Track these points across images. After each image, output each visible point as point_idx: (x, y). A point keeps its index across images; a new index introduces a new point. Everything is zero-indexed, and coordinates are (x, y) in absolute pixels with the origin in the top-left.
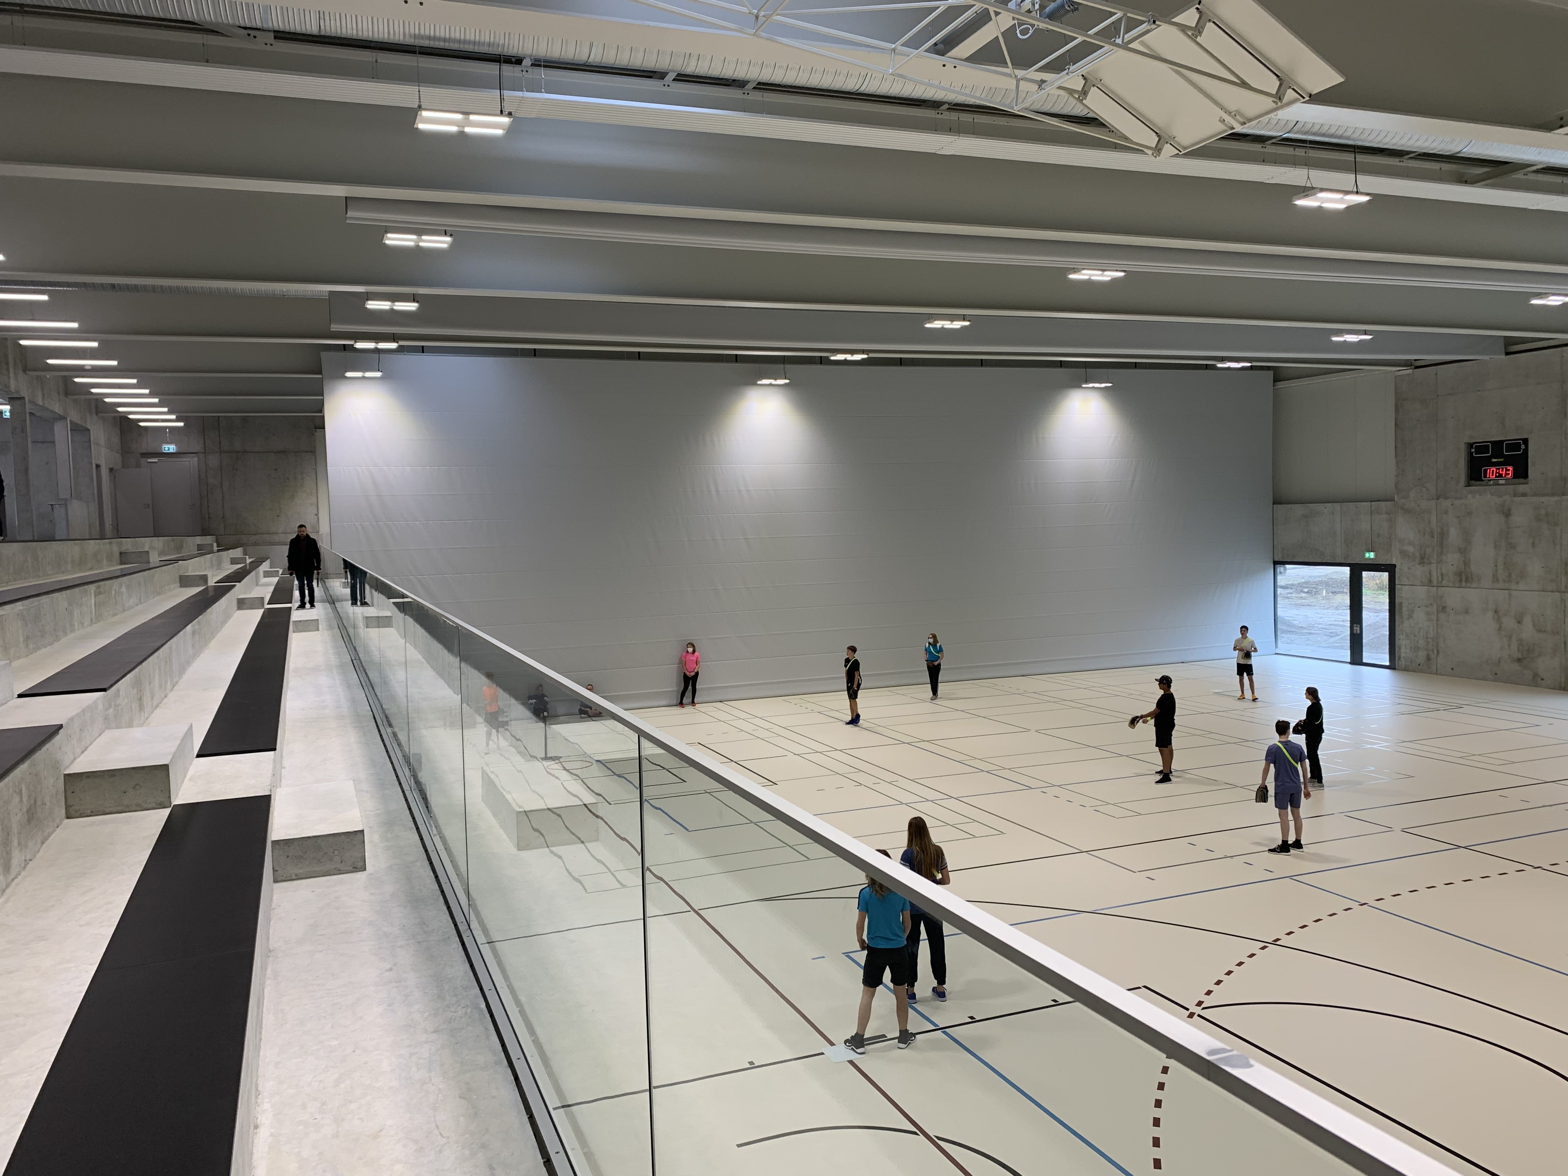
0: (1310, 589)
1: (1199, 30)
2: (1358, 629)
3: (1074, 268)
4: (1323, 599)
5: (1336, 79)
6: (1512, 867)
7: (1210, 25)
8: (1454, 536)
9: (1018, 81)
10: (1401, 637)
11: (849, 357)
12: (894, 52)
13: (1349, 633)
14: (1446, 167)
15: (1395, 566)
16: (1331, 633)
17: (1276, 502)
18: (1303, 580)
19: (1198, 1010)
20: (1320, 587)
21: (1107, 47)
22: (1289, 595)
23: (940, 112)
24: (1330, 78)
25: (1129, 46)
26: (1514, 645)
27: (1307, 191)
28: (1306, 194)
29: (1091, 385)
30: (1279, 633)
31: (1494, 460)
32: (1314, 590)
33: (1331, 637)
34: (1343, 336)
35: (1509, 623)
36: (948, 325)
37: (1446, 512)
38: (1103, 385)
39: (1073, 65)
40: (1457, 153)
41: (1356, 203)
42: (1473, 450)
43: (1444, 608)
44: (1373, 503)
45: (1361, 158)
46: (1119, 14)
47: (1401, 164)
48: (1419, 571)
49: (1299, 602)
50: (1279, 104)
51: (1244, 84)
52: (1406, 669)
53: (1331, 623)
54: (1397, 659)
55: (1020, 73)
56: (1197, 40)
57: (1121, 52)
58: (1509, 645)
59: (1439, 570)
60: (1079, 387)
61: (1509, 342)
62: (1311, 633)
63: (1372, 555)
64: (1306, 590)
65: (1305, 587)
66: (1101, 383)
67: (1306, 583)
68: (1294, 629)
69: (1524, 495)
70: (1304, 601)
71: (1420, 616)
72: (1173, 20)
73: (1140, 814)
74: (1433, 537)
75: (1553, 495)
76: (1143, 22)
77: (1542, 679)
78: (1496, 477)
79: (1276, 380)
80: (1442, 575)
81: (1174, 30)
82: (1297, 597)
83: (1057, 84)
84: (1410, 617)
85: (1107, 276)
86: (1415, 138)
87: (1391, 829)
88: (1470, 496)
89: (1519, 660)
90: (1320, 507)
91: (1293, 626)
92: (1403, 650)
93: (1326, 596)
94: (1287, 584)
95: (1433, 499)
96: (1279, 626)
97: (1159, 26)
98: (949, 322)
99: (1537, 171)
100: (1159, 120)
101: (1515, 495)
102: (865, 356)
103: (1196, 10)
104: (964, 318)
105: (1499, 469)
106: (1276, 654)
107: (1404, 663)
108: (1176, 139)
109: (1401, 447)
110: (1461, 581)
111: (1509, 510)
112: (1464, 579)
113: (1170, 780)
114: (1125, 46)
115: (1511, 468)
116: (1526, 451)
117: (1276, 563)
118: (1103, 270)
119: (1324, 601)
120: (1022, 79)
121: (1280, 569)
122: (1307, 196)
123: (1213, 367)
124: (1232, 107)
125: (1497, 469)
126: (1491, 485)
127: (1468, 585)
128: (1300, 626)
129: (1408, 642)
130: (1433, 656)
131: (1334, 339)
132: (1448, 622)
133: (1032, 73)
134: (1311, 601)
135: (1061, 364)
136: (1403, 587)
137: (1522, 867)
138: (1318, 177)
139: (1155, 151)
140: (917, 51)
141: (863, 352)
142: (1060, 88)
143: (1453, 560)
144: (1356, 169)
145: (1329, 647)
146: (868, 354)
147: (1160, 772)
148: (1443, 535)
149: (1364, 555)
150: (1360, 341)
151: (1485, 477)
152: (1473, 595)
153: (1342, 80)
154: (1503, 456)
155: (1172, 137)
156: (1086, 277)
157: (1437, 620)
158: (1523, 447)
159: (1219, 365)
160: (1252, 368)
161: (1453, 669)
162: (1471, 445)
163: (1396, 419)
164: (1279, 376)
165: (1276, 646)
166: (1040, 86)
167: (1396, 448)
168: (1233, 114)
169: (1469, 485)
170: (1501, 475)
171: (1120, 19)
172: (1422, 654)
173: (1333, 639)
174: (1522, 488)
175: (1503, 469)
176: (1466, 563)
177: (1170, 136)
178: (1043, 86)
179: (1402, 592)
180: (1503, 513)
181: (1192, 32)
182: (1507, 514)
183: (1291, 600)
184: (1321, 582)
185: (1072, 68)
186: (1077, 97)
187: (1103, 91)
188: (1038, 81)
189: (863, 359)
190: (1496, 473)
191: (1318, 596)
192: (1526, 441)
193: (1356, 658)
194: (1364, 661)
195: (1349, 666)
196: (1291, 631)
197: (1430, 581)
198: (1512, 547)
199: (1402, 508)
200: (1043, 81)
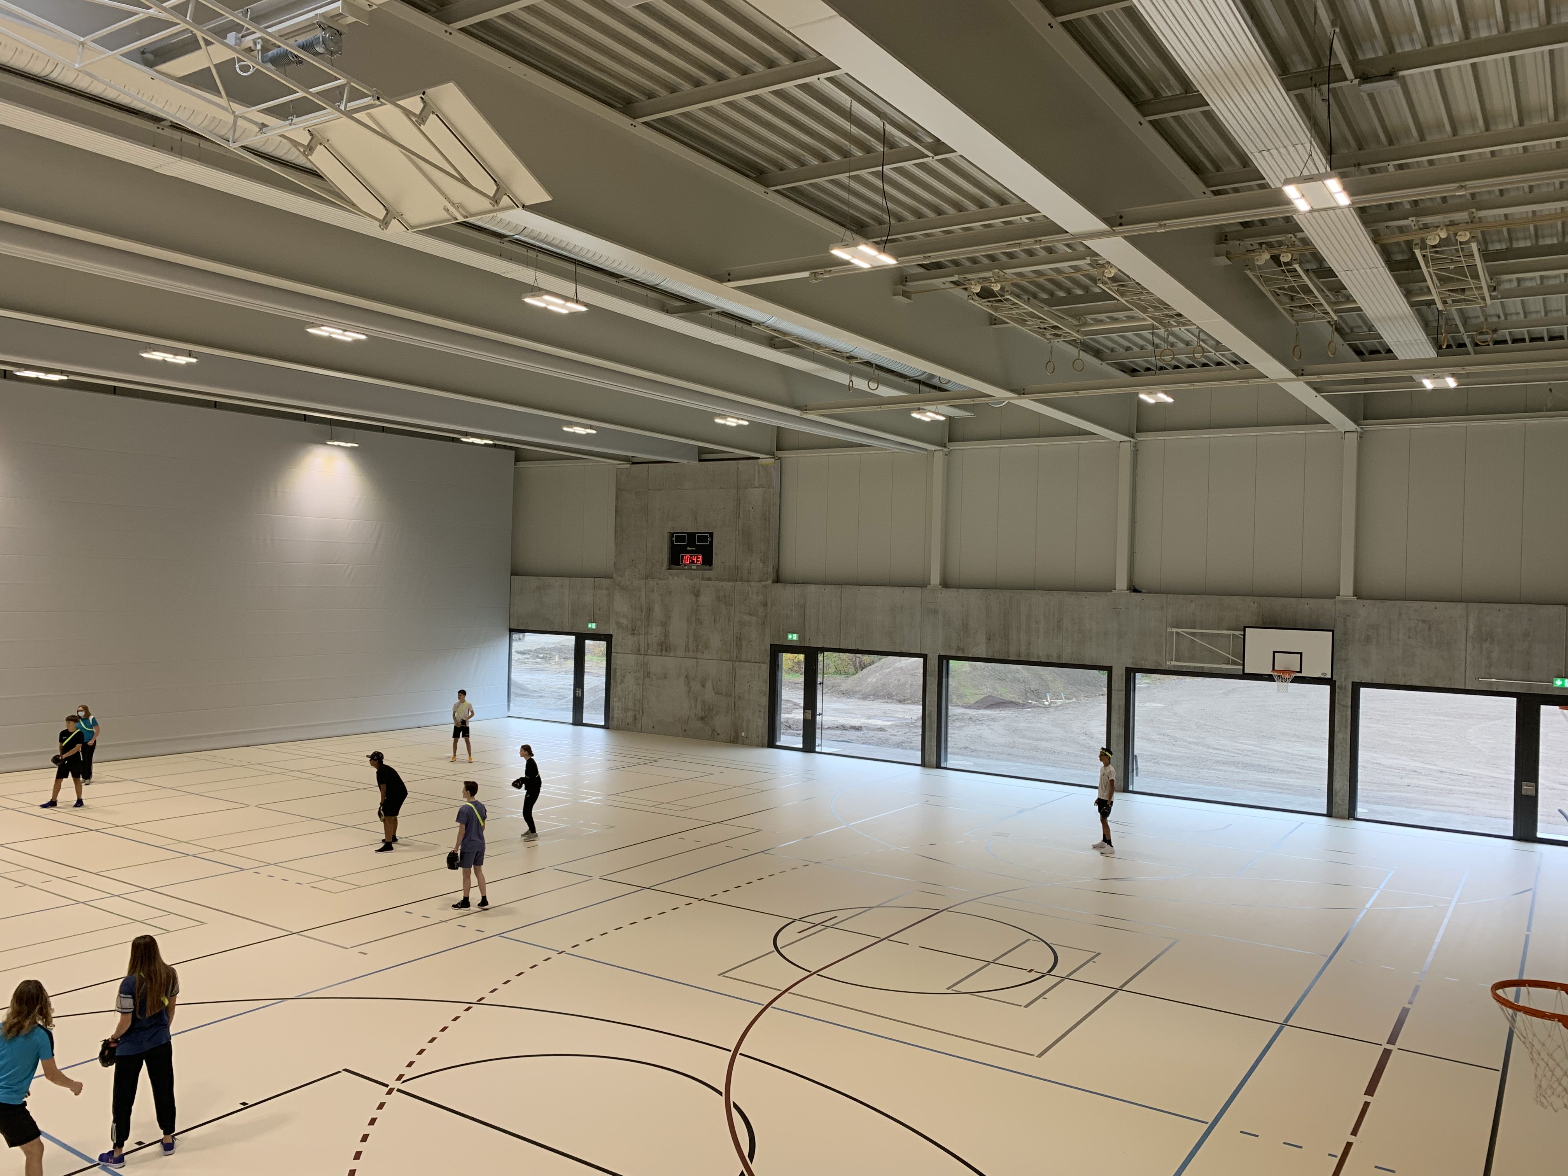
0: (545, 655)
1: (422, 119)
2: (580, 692)
3: (313, 323)
4: (556, 664)
5: (547, 198)
6: (681, 902)
7: (432, 117)
8: (657, 609)
9: (236, 117)
10: (615, 700)
11: (42, 376)
12: (83, 46)
13: (572, 696)
14: (651, 294)
15: (611, 636)
16: (560, 696)
17: (514, 573)
18: (540, 647)
19: (398, 1085)
20: (554, 653)
21: (329, 110)
22: (526, 660)
23: (161, 127)
24: (542, 196)
25: (353, 115)
26: (699, 706)
27: (536, 291)
28: (533, 293)
29: (336, 443)
30: (512, 696)
31: (689, 549)
32: (548, 656)
33: (559, 699)
34: (572, 427)
35: (696, 686)
36: (170, 358)
37: (653, 591)
38: (349, 445)
39: (296, 117)
40: (657, 285)
41: (576, 311)
42: (674, 539)
43: (649, 673)
44: (596, 579)
45: (581, 270)
46: (342, 81)
47: (617, 284)
48: (630, 640)
49: (534, 666)
50: (496, 206)
51: (464, 181)
52: (618, 728)
53: (560, 686)
54: (610, 719)
55: (239, 109)
56: (421, 128)
57: (345, 119)
58: (696, 706)
59: (646, 641)
60: (324, 443)
61: (701, 451)
62: (542, 697)
63: (593, 626)
64: (541, 656)
65: (540, 653)
66: (347, 442)
67: (542, 649)
68: (526, 693)
69: (709, 579)
70: (539, 666)
71: (630, 680)
72: (398, 102)
73: (360, 887)
74: (642, 611)
75: (729, 580)
76: (367, 96)
77: (718, 734)
78: (690, 563)
79: (518, 459)
80: (648, 644)
81: (398, 111)
82: (533, 663)
83: (280, 131)
84: (622, 681)
85: (349, 337)
86: (624, 264)
87: (591, 878)
88: (670, 578)
89: (702, 718)
90: (552, 580)
91: (527, 690)
92: (616, 711)
93: (558, 662)
94: (525, 650)
95: (643, 579)
96: (512, 690)
97: (383, 104)
98: (172, 356)
99: (718, 313)
100: (388, 194)
101: (703, 579)
102: (65, 378)
103: (420, 99)
104: (190, 354)
105: (692, 556)
106: (509, 716)
107: (616, 723)
108: (404, 216)
109: (619, 530)
110: (662, 650)
111: (699, 591)
112: (664, 650)
113: (391, 849)
114: (349, 114)
115: (700, 556)
116: (712, 542)
117: (512, 631)
118: (345, 331)
119: (557, 666)
120: (240, 117)
121: (515, 636)
122: (534, 296)
123: (458, 440)
124: (456, 199)
125: (690, 556)
126: (686, 570)
127: (667, 654)
128: (533, 689)
129: (620, 703)
130: (638, 716)
131: (565, 429)
132: (651, 685)
133: (254, 113)
134: (545, 665)
135: (305, 418)
136: (617, 655)
137: (691, 900)
138: (545, 280)
139: (383, 223)
140: (111, 53)
141: (62, 372)
142: (282, 136)
143: (656, 631)
144: (576, 280)
145: (556, 709)
146: (68, 376)
147: (383, 841)
148: (650, 610)
149: (587, 626)
150: (588, 434)
151: (682, 562)
152: (670, 663)
153: (551, 199)
154: (695, 546)
155: (400, 214)
156: (326, 334)
157: (643, 684)
158: (709, 539)
159: (464, 440)
160: (495, 446)
161: (653, 727)
162: (672, 535)
163: (616, 507)
164: (519, 457)
165: (509, 710)
166: (261, 129)
167: (616, 531)
168: (456, 205)
169: (670, 568)
170: (693, 562)
171: (343, 86)
172: (630, 714)
173: (560, 702)
174: (708, 574)
175: (695, 556)
176: (666, 635)
177: (398, 213)
178: (264, 129)
179: (617, 659)
180: (694, 593)
181: (417, 119)
182: (697, 594)
183: (528, 665)
184: (555, 649)
185: (295, 120)
186: (302, 150)
187: (331, 153)
188: (259, 123)
189: (61, 381)
190: (690, 559)
191: (551, 661)
192: (711, 534)
193: (578, 721)
194: (584, 721)
195: (571, 726)
196: (524, 695)
197: (639, 650)
198: (699, 622)
199: (618, 585)
200: (264, 125)
